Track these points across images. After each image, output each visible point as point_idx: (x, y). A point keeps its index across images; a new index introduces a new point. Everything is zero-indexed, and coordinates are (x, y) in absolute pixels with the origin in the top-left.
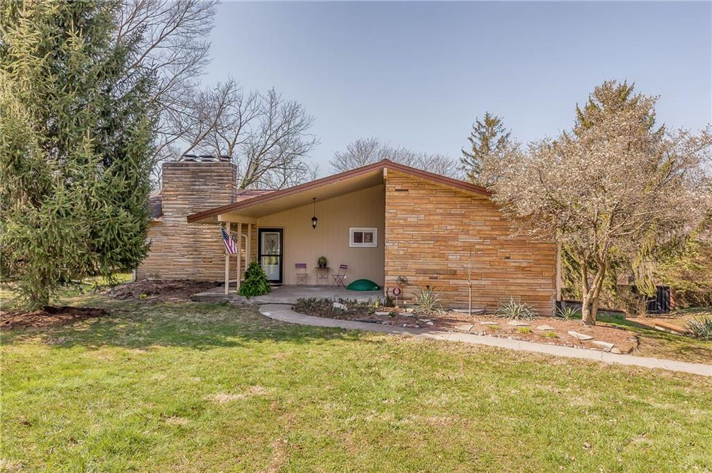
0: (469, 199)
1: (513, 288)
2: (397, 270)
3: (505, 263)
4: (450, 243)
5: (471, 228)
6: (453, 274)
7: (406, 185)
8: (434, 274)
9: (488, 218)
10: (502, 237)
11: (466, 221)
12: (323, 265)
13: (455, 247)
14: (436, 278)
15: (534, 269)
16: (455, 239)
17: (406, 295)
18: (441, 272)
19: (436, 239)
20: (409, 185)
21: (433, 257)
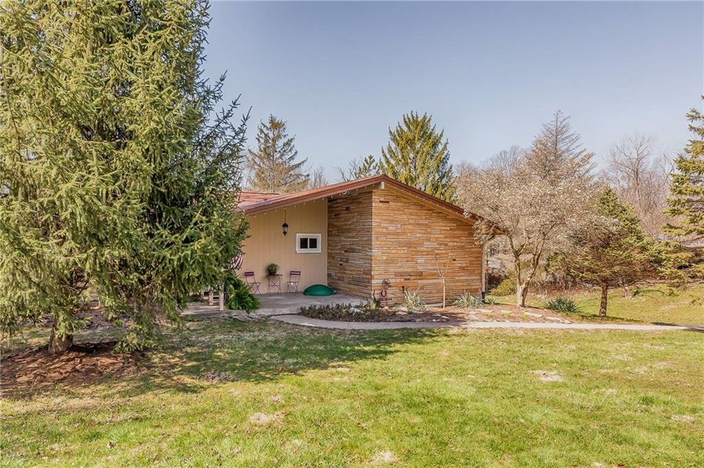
0: (431, 212)
1: (457, 284)
2: (381, 274)
3: (453, 264)
4: (418, 249)
5: (432, 236)
6: (420, 275)
7: (387, 197)
8: (407, 276)
9: (443, 228)
10: (451, 244)
11: (429, 230)
12: (271, 272)
13: (422, 252)
14: (409, 279)
15: (469, 268)
16: (422, 245)
17: (389, 296)
18: (412, 274)
19: (409, 245)
20: (390, 197)
21: (408, 261)
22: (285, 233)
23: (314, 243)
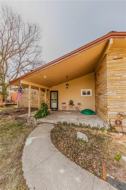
2: (117, 108)
7: (121, 55)
12: (71, 103)
20: (124, 54)
22: (67, 88)
23: (89, 93)
